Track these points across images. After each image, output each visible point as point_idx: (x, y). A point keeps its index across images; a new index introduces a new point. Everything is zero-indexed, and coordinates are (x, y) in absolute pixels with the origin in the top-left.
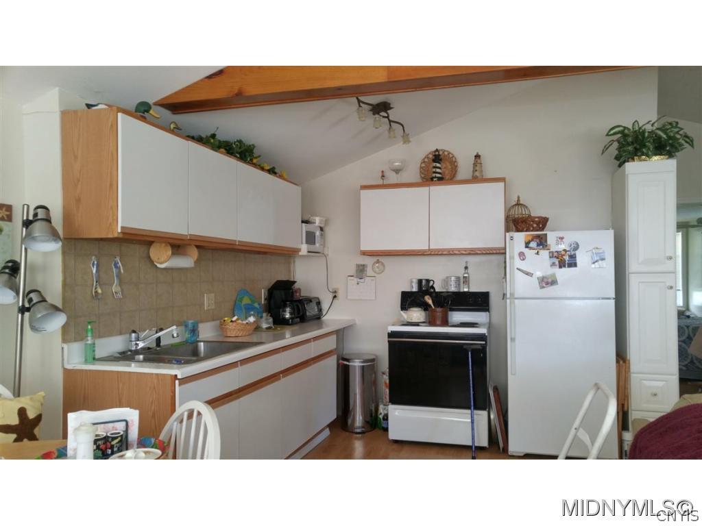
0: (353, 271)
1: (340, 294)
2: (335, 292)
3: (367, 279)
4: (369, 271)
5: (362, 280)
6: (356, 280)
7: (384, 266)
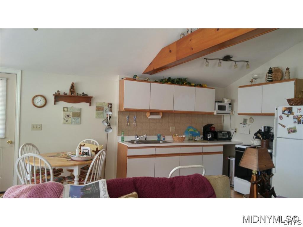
0: (242, 121)
1: (238, 131)
2: (236, 130)
3: (247, 125)
4: (248, 122)
5: (245, 126)
6: (243, 125)
7: (253, 119)
